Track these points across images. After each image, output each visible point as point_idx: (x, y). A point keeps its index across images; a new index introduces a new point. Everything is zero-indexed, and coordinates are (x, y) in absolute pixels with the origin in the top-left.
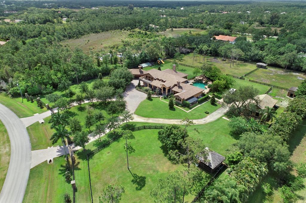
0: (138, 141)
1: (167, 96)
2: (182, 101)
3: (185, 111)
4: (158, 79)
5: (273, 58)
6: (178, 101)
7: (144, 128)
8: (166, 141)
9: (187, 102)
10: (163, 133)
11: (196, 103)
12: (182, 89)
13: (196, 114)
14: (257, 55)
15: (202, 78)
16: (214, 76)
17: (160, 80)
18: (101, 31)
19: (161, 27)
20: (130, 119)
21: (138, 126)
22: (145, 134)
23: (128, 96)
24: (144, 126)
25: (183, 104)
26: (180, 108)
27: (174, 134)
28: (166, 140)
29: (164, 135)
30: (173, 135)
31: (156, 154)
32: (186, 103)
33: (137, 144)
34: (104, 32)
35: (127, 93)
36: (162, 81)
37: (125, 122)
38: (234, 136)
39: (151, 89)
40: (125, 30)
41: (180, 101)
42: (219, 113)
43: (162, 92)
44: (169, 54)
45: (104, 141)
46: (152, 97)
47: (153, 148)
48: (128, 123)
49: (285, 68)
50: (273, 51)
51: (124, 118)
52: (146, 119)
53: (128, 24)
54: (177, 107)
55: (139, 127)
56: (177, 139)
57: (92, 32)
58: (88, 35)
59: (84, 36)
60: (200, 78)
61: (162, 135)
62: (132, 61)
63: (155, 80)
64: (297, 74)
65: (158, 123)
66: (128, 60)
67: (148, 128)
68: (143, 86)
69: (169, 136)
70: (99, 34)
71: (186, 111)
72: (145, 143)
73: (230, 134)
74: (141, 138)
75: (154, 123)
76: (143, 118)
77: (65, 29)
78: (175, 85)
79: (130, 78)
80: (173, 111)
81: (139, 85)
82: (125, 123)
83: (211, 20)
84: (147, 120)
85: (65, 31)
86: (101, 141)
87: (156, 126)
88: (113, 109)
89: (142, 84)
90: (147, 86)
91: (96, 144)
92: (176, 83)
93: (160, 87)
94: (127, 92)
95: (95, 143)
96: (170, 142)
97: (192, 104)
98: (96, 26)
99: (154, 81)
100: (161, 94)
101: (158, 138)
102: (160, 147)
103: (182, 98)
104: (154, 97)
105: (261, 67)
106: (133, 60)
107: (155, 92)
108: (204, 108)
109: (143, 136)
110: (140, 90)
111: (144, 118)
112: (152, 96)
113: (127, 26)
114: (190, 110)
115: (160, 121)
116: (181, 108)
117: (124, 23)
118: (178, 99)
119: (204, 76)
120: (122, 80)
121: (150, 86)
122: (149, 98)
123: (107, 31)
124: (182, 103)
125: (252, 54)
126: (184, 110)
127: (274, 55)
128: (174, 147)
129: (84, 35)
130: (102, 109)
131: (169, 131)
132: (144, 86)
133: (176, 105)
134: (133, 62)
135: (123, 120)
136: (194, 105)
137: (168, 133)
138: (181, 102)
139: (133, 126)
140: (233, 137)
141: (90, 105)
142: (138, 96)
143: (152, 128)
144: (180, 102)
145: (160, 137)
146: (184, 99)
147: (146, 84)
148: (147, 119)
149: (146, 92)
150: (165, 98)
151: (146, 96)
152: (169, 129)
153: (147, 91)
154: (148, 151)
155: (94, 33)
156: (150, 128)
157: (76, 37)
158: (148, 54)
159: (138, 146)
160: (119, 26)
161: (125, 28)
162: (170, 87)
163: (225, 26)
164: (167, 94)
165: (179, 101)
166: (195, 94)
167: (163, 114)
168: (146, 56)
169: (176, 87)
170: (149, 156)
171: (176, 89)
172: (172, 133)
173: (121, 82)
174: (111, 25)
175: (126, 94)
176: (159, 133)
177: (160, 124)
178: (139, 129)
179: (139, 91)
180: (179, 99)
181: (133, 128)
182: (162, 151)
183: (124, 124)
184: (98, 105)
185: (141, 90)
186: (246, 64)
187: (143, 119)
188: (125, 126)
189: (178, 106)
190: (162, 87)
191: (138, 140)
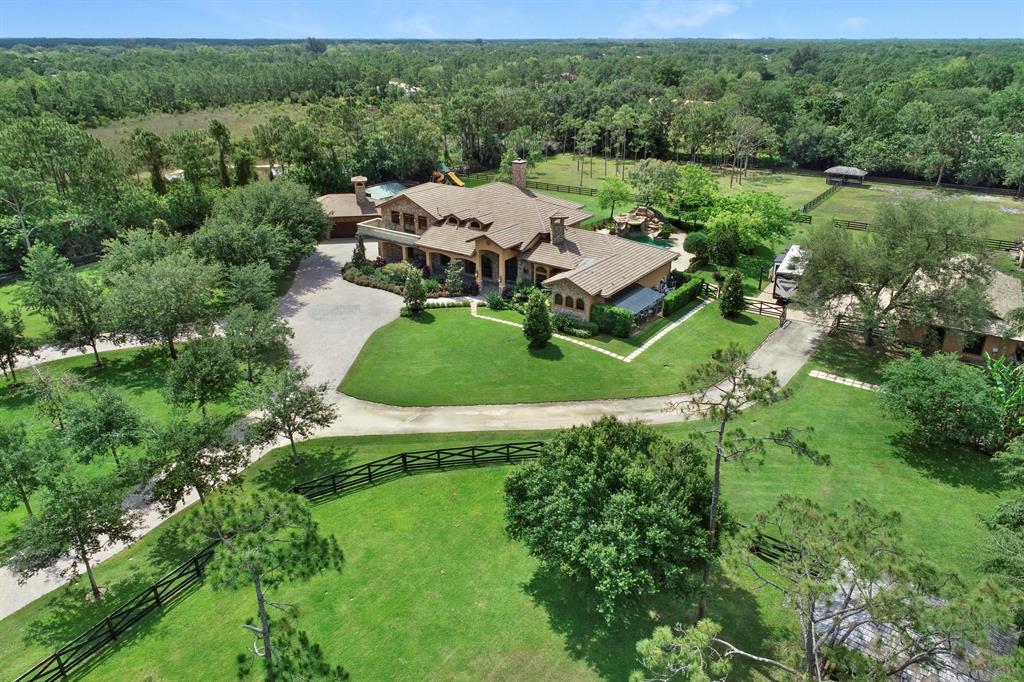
0: (371, 563)
1: (507, 295)
2: (588, 305)
3: (614, 355)
4: (453, 220)
5: (883, 145)
6: (568, 311)
7: (406, 465)
8: (584, 546)
9: (619, 309)
10: (547, 490)
11: (653, 314)
12: (579, 254)
13: (673, 367)
14: (818, 139)
15: (641, 220)
16: (696, 207)
17: (463, 223)
18: (196, 104)
19: (430, 88)
20: (313, 420)
21: (361, 458)
22: (416, 509)
23: (302, 313)
24: (404, 456)
25: (594, 325)
26: (581, 343)
27: (637, 487)
28: (577, 539)
29: (558, 502)
30: (624, 497)
31: (504, 651)
32: (613, 314)
33: (365, 583)
34: (210, 109)
35: (300, 299)
36: (475, 224)
37: (282, 441)
38: (927, 467)
39: (421, 272)
40: (295, 101)
41: (580, 306)
42: (782, 354)
43: (479, 281)
44: (476, 156)
45: (124, 589)
46: (428, 307)
47: (481, 605)
48: (299, 451)
49: (935, 180)
50: (882, 120)
51: (269, 415)
52: (412, 413)
53: (306, 83)
54: (568, 339)
55: (369, 466)
56: (657, 520)
57: (157, 107)
58: (141, 116)
59: (122, 121)
60: (633, 218)
61: (540, 507)
62: (323, 174)
63: (439, 223)
64: (988, 198)
65: (482, 434)
66: (304, 167)
67: (429, 468)
68: (380, 263)
69: (593, 505)
70: (189, 113)
71: (620, 358)
72: (417, 571)
73: (897, 455)
74: (388, 535)
75: (460, 436)
76: (391, 413)
77: (33, 91)
78: (543, 238)
79: (310, 223)
80: (552, 359)
81: (359, 258)
82: (285, 448)
83: (603, 69)
84: (417, 420)
85: (35, 99)
86: (96, 593)
87: (473, 449)
88: (205, 371)
89: (372, 251)
90: (399, 259)
91: (52, 627)
92: (546, 228)
93: (468, 250)
94: (298, 292)
95: (47, 617)
96: (612, 549)
97: (641, 320)
98: (173, 86)
99: (433, 230)
100: (473, 291)
101: (506, 524)
102: (528, 589)
103: (593, 292)
104: (437, 307)
105: (846, 180)
106: (324, 169)
107: (442, 282)
108: (700, 334)
109: (403, 519)
110: (366, 281)
111: (397, 413)
112: (430, 301)
113: (300, 88)
114: (638, 351)
115: (492, 418)
116: (588, 346)
117: (287, 78)
118: (569, 299)
119: (651, 209)
120: (265, 228)
121: (415, 255)
122: (417, 312)
123: (222, 105)
124: (592, 318)
125: (802, 136)
126: (607, 352)
127: (888, 135)
128: (646, 585)
129: (121, 115)
130: (148, 387)
131: (591, 467)
132: (385, 263)
133: (561, 331)
134: (327, 176)
135: (267, 432)
136: (647, 327)
137: (585, 485)
138: (585, 316)
139: (332, 463)
140: (925, 472)
141: (79, 370)
142: (357, 307)
143: (454, 465)
144: (580, 313)
145: (519, 517)
146: (598, 295)
147: (391, 251)
148: (418, 414)
149: (397, 288)
150: (496, 306)
151: (396, 303)
152: (589, 457)
153: (399, 279)
154: (446, 633)
155: (165, 111)
156: (439, 466)
157: (84, 123)
158: (389, 141)
159: (373, 596)
160: (270, 92)
161: (295, 95)
162: (515, 248)
163: (659, 76)
164: (502, 286)
165: (573, 312)
166: (646, 271)
167: (502, 384)
168: (383, 155)
169: (544, 246)
170: (459, 669)
171: (545, 255)
172: (616, 485)
173: (263, 240)
174: (238, 86)
175: (295, 302)
176: (509, 491)
177: (493, 435)
178: (371, 476)
179: (361, 284)
180: (575, 298)
181: (333, 477)
182: (543, 614)
183: (273, 453)
184: (127, 367)
185: (372, 279)
186: (784, 176)
187: (395, 418)
188: (282, 467)
189: (573, 335)
190: (474, 254)
191: (369, 554)
